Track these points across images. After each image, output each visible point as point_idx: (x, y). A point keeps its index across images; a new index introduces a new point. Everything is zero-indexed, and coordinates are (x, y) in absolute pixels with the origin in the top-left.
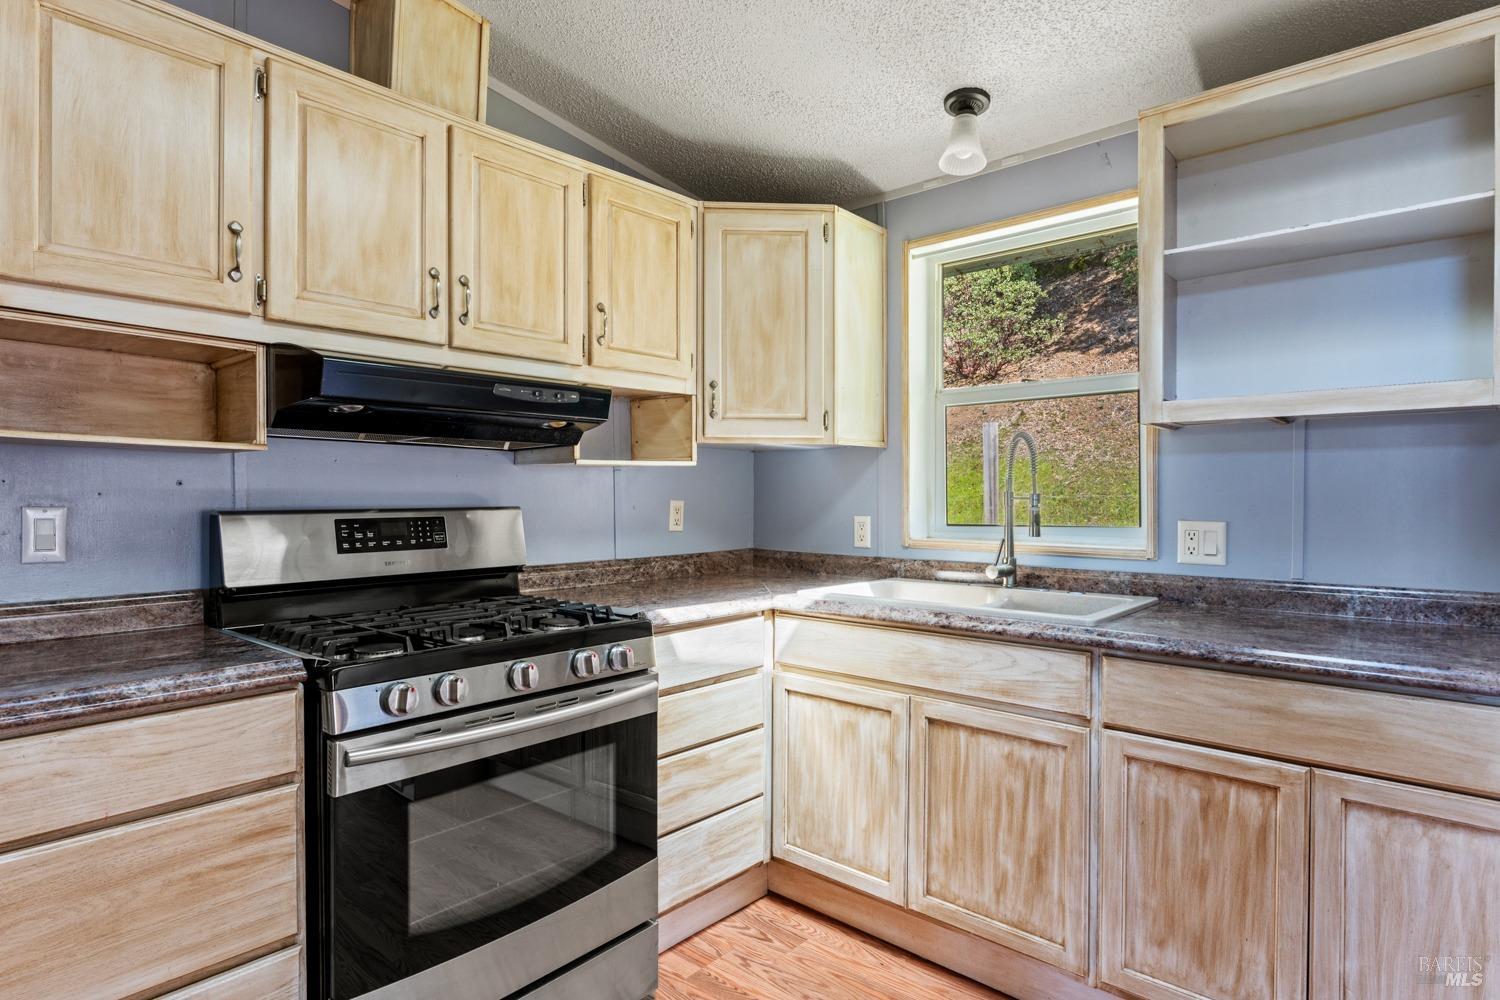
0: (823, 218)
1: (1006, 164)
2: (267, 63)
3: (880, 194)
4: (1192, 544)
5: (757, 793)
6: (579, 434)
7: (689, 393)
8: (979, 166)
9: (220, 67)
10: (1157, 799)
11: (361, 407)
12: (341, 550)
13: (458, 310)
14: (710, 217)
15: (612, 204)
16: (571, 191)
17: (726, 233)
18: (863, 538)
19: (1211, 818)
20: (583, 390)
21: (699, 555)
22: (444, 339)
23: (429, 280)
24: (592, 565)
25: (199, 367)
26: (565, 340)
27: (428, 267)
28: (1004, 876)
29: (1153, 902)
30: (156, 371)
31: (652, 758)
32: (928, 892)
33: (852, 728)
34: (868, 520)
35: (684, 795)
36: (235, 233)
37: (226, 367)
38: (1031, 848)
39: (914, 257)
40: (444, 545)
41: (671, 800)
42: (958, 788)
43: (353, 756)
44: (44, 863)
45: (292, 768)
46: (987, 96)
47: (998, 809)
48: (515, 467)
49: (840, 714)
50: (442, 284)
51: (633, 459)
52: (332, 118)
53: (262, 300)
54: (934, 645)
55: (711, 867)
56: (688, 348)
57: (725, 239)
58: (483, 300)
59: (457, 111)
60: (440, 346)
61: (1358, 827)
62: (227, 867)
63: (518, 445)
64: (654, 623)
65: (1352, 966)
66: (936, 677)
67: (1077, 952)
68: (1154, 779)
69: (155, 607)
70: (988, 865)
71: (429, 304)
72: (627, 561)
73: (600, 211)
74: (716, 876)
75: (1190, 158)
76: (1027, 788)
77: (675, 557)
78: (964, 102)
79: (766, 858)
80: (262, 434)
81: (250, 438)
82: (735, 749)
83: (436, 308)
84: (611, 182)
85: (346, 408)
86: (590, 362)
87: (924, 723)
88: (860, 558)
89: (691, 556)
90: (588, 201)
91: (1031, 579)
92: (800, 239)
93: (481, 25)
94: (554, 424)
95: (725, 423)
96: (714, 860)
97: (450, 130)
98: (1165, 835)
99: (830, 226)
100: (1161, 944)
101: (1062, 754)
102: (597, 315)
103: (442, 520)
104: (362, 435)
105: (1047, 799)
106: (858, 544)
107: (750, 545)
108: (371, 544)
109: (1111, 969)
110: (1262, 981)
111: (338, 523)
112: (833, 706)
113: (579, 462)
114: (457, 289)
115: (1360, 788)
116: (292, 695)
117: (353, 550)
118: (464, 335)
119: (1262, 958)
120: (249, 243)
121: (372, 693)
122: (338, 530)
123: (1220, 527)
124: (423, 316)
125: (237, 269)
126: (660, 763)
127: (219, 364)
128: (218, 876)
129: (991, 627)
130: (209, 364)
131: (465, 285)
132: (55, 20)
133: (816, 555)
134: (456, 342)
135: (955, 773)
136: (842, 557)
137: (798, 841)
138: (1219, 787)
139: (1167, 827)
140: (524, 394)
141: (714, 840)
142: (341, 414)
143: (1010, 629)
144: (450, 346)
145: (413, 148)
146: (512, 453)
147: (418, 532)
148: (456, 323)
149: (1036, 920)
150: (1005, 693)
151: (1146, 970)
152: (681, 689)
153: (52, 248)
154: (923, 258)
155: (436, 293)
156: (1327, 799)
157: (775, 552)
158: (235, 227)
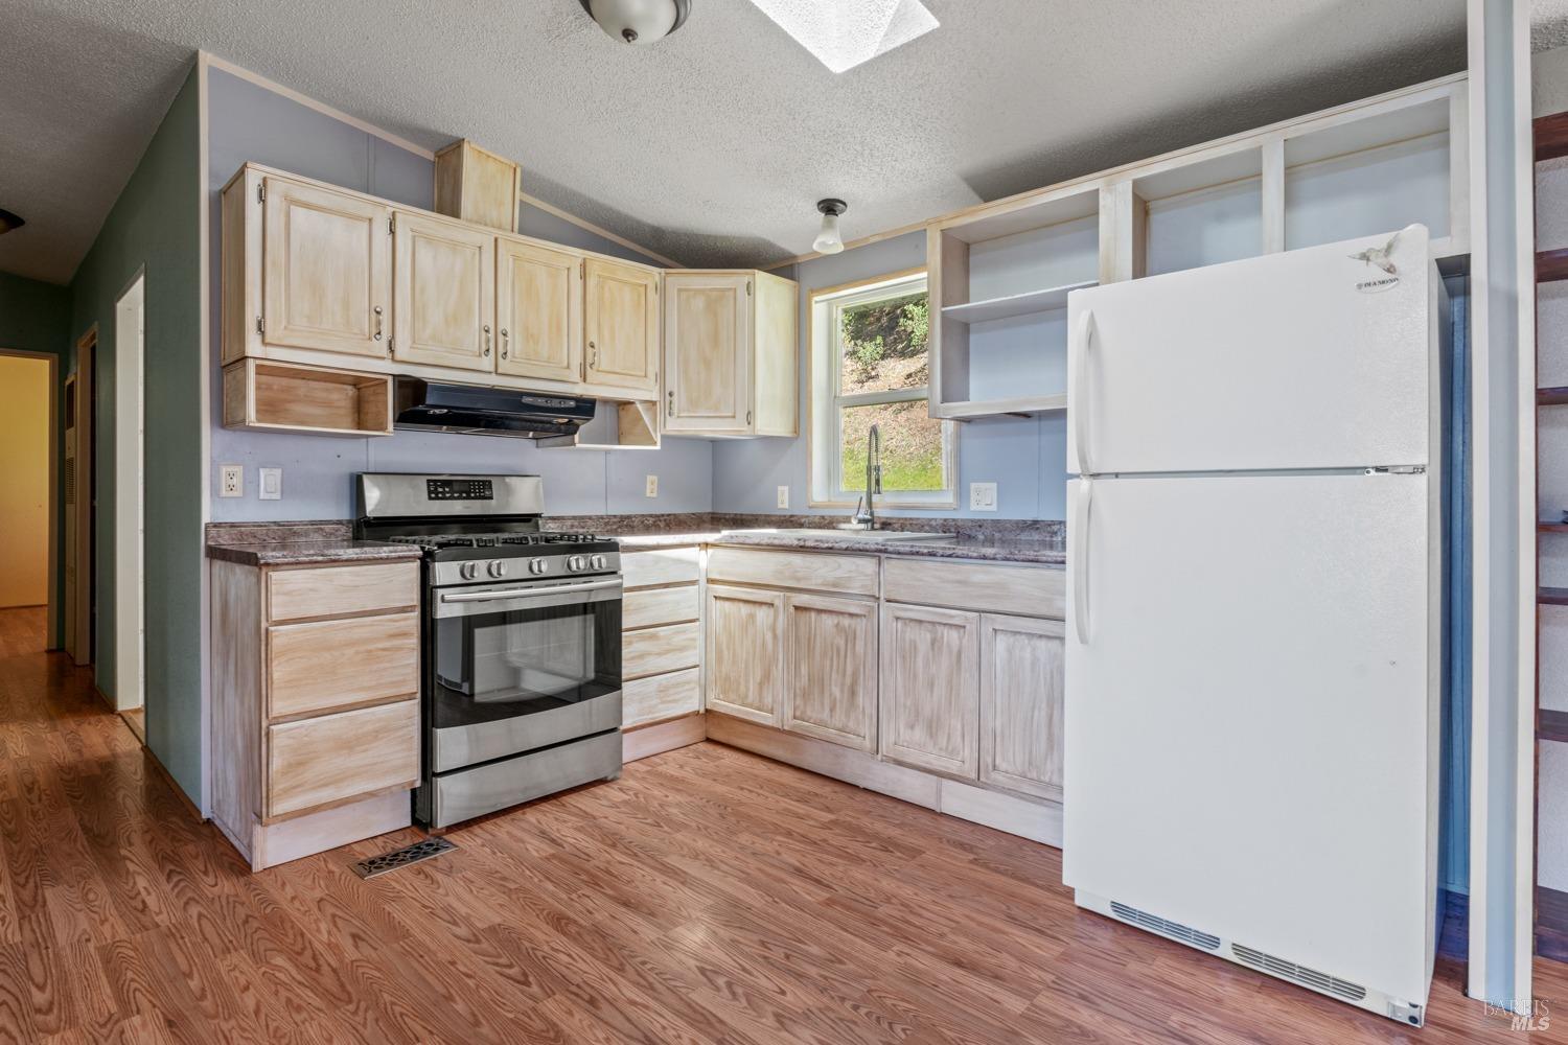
0: (746, 279)
1: (872, 240)
2: (394, 214)
3: (794, 257)
4: (979, 498)
5: (693, 664)
6: (578, 426)
7: (654, 399)
8: (841, 248)
9: (370, 220)
10: (911, 641)
11: (446, 410)
12: (430, 498)
13: (501, 350)
14: (669, 279)
15: (599, 276)
16: (572, 270)
17: (680, 290)
18: (784, 503)
19: (936, 649)
20: (579, 400)
21: (669, 515)
22: (492, 369)
23: (484, 333)
24: (590, 518)
25: (350, 387)
26: (568, 367)
27: (483, 325)
28: (835, 699)
29: (909, 703)
30: (327, 390)
31: (619, 630)
32: (795, 718)
33: (752, 616)
34: (786, 488)
35: (641, 656)
36: (378, 313)
37: (365, 387)
38: (848, 681)
39: (816, 302)
40: (491, 498)
41: (633, 658)
42: (810, 649)
43: (447, 597)
44: (305, 632)
45: (415, 603)
46: (844, 204)
47: (832, 660)
48: (540, 450)
49: (745, 609)
50: (491, 335)
51: (619, 443)
52: (429, 240)
53: (391, 350)
54: (796, 559)
55: (660, 706)
56: (653, 368)
57: (679, 295)
58: (516, 344)
59: (500, 227)
60: (490, 373)
61: (1002, 643)
62: (384, 650)
63: (538, 435)
64: (621, 544)
65: (998, 724)
66: (798, 580)
67: (871, 740)
68: (909, 629)
69: (327, 528)
70: (827, 695)
71: (484, 348)
72: (615, 516)
73: (592, 282)
74: (662, 714)
75: (975, 243)
76: (846, 645)
77: (651, 516)
78: (830, 207)
79: (702, 711)
80: (391, 426)
81: (384, 429)
82: (679, 632)
83: (488, 350)
84: (600, 261)
85: (437, 411)
86: (585, 380)
87: (792, 610)
88: (780, 516)
89: (663, 515)
90: (584, 276)
91: (886, 525)
92: (732, 293)
93: (515, 169)
94: (560, 421)
95: (679, 420)
96: (663, 702)
97: (496, 240)
98: (915, 661)
99: (752, 285)
100: (912, 727)
101: (864, 620)
102: (589, 350)
103: (490, 482)
104: (445, 427)
105: (857, 648)
106: (780, 506)
107: (709, 510)
108: (448, 495)
109: (888, 747)
110: (959, 739)
111: (428, 481)
112: (741, 605)
113: (578, 445)
114: (501, 338)
115: (1001, 622)
116: (415, 564)
117: (437, 498)
118: (504, 366)
119: (959, 727)
120: (385, 317)
121: (455, 566)
122: (429, 486)
123: (995, 485)
124: (480, 355)
125: (379, 333)
126: (624, 634)
127: (361, 386)
128: (380, 653)
129: (826, 545)
130: (355, 385)
131: (505, 335)
132: (292, 207)
133: (753, 515)
134: (500, 371)
135: (809, 639)
136: (769, 516)
137: (721, 697)
138: (940, 629)
139: (915, 657)
140: (540, 402)
141: (663, 690)
142: (434, 415)
143: (836, 545)
144: (496, 373)
145: (474, 254)
146: (535, 441)
147: (475, 489)
148: (500, 359)
149: (851, 725)
150: (834, 586)
151: (905, 744)
152: (640, 588)
153: (291, 327)
154: (824, 303)
155: (488, 341)
156: (987, 629)
157: (726, 514)
158: (378, 309)
